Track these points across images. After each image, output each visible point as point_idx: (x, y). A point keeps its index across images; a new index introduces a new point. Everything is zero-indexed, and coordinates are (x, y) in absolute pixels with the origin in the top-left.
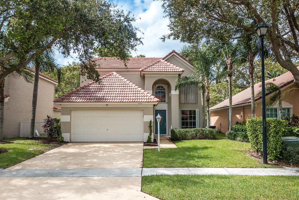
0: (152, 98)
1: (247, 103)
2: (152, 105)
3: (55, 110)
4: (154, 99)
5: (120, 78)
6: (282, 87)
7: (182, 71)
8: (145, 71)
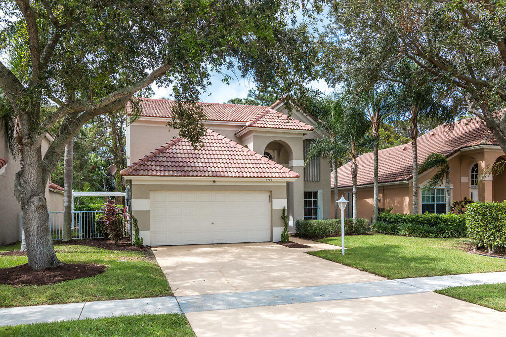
0: (285, 171)
1: (398, 181)
2: (284, 182)
3: (53, 190)
4: (289, 173)
5: (215, 136)
6: (448, 156)
7: (311, 130)
8: (255, 127)
